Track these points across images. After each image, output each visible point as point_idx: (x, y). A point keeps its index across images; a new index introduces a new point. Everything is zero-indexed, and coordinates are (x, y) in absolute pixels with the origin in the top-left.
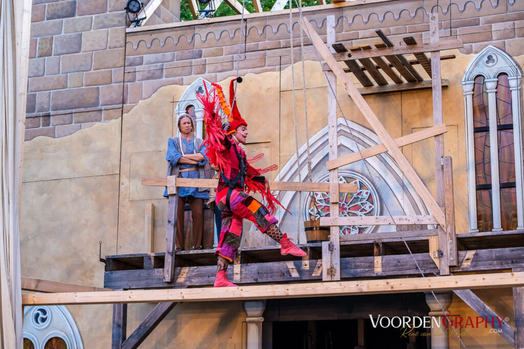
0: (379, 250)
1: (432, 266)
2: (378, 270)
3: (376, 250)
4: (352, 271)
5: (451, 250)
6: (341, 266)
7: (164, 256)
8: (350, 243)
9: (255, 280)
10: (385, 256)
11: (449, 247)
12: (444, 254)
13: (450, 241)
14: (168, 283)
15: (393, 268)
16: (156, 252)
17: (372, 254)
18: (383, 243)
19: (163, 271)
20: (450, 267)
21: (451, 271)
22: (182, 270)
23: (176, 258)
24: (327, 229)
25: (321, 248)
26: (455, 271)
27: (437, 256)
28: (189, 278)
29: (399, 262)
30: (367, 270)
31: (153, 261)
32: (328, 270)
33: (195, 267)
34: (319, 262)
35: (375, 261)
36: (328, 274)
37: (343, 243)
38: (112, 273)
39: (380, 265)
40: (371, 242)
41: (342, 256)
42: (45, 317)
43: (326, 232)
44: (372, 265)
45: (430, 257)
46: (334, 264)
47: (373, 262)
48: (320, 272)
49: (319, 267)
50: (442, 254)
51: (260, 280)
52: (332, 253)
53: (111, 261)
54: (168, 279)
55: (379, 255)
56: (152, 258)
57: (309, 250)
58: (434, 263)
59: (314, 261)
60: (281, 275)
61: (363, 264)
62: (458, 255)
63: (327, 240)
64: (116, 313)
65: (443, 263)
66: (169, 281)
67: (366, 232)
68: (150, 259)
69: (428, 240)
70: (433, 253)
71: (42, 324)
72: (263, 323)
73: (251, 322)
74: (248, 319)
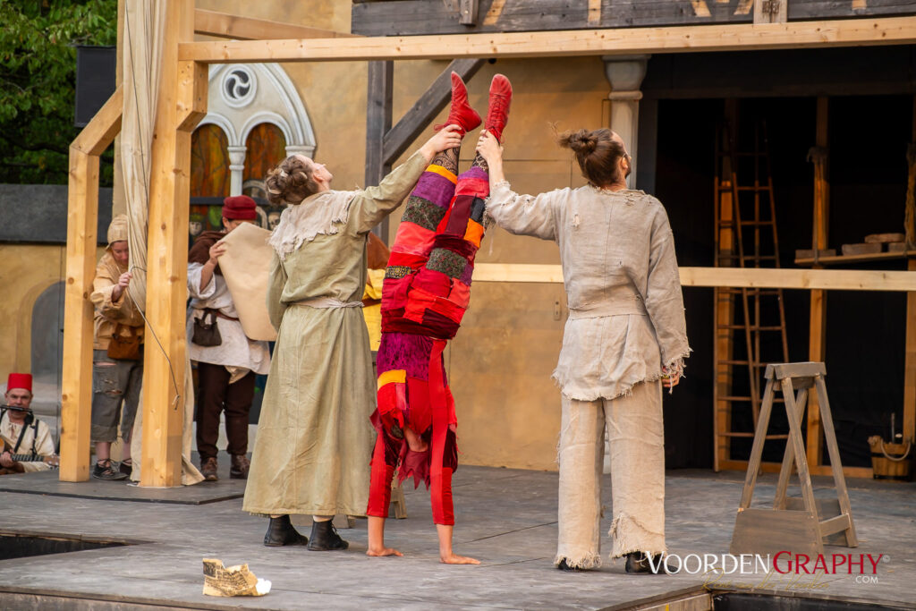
2: (859, 4)
4: (811, 6)
9: (628, 21)
14: (468, 25)
19: (459, 3)
22: (494, 3)
28: (506, 17)
30: (838, 3)
32: (765, 4)
36: (764, 10)
38: (366, 7)
42: (245, 86)
48: (749, 7)
51: (636, 22)
54: (467, 17)
60: (677, 13)
64: (374, 81)
66: (470, 22)
71: (240, 98)
72: (641, 102)
73: (618, 100)
74: (613, 95)
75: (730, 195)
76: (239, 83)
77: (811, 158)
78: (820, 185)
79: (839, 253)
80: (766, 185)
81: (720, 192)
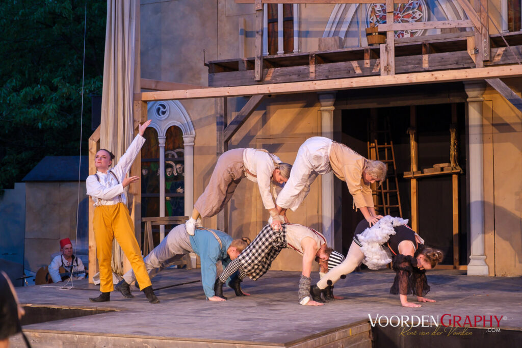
0: (427, 50)
1: (469, 61)
2: (426, 65)
3: (424, 49)
4: (405, 67)
5: (485, 47)
6: (395, 63)
7: (254, 60)
8: (403, 45)
9: (326, 77)
10: (431, 55)
11: (483, 45)
12: (479, 51)
13: (485, 40)
14: (258, 81)
15: (437, 64)
16: (248, 57)
17: (421, 53)
18: (430, 44)
19: (254, 72)
20: (484, 61)
21: (485, 65)
22: (269, 71)
23: (263, 62)
24: (384, 34)
25: (379, 49)
26: (488, 64)
27: (473, 53)
28: (274, 77)
29: (443, 59)
30: (417, 66)
31: (246, 64)
32: (385, 67)
33: (279, 68)
34: (378, 61)
35: (423, 59)
36: (385, 70)
37: (397, 45)
38: (214, 75)
39: (427, 62)
40: (420, 43)
41: (396, 56)
42: (164, 110)
43: (383, 36)
44: (420, 62)
45: (468, 54)
46: (390, 62)
47: (421, 60)
48: (379, 69)
49: (378, 65)
50: (478, 51)
51: (330, 77)
52: (388, 53)
53: (213, 65)
54: (258, 77)
55: (426, 54)
56: (245, 62)
57: (369, 51)
58: (471, 59)
59: (374, 60)
60: (347, 73)
61: (413, 61)
62: (491, 51)
63: (385, 42)
64: (218, 107)
65: (478, 58)
66: (259, 79)
67: (417, 35)
68: (244, 63)
69: (466, 40)
70: (470, 51)
71: (162, 116)
72: (334, 111)
73: (324, 111)
74: (322, 108)
75: (374, 149)
76: (162, 109)
77: (409, 132)
78: (413, 144)
79: (422, 173)
80: (390, 144)
81: (370, 148)
